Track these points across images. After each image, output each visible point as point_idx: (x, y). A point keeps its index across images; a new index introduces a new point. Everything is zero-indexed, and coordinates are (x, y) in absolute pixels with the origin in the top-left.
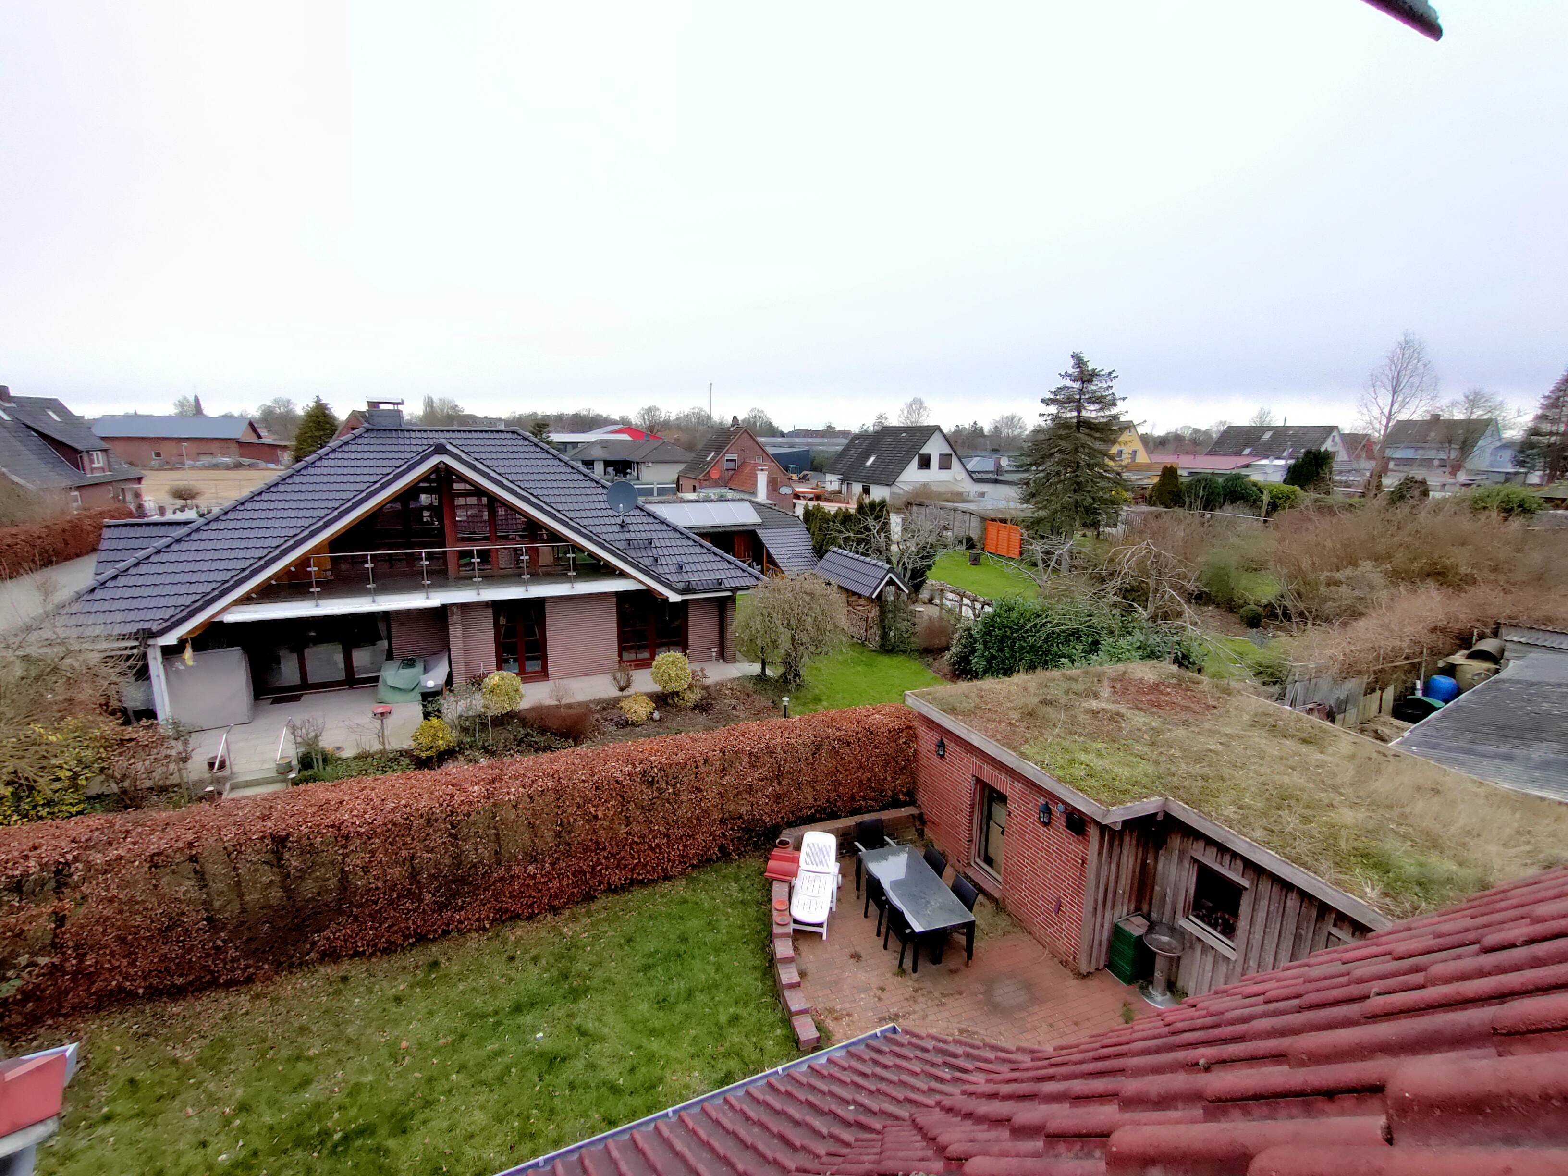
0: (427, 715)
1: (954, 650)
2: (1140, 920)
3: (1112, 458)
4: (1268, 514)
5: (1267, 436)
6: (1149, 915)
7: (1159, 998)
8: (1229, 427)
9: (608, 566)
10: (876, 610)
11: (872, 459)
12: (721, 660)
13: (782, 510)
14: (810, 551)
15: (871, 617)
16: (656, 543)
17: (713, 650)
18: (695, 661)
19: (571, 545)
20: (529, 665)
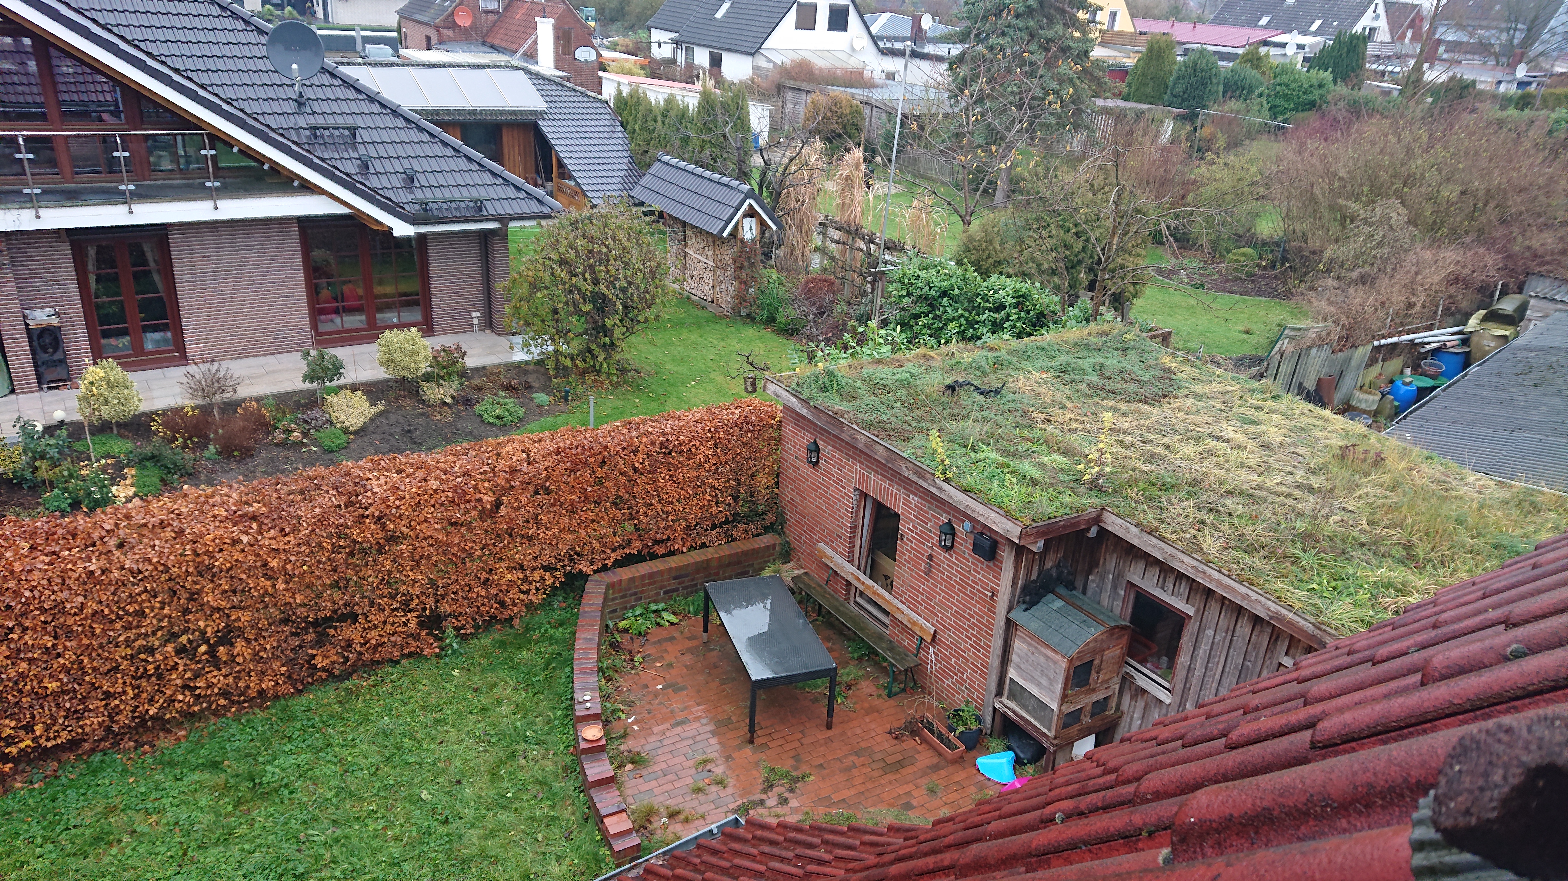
9: (279, 172)
10: (728, 255)
11: (725, 7)
12: (488, 331)
13: (579, 88)
14: (626, 161)
15: (720, 266)
16: (363, 135)
17: (474, 315)
18: (444, 332)
19: (207, 134)
20: (151, 341)
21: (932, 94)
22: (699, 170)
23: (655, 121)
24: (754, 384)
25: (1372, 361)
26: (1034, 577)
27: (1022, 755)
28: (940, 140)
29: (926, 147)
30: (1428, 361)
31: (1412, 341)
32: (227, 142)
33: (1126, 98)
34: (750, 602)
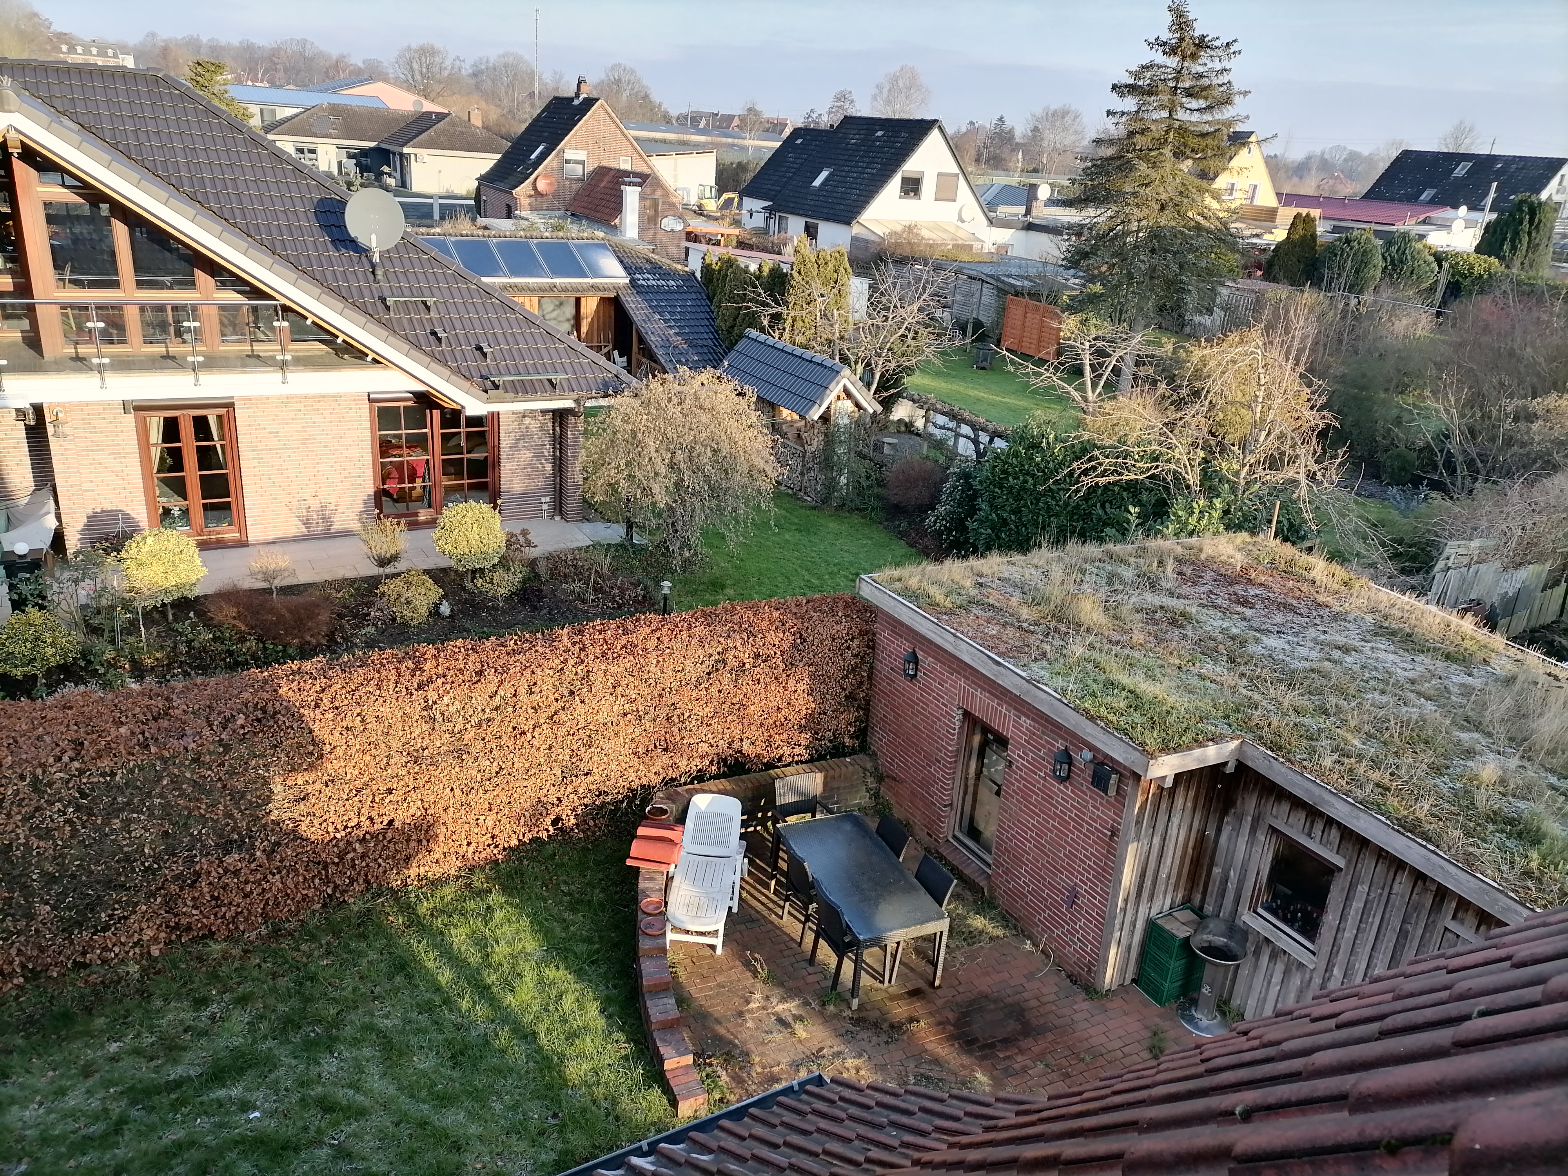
0: (18, 605)
1: (941, 509)
2: (1187, 915)
3: (1216, 196)
4: (1444, 303)
5: (1460, 171)
6: (1201, 908)
7: (1205, 1022)
8: (1406, 153)
9: (352, 346)
10: (819, 440)
11: (824, 174)
12: (557, 518)
13: (664, 260)
14: (711, 336)
15: (809, 452)
16: (440, 309)
17: (543, 500)
18: (511, 518)
19: (281, 305)
32: (299, 313)
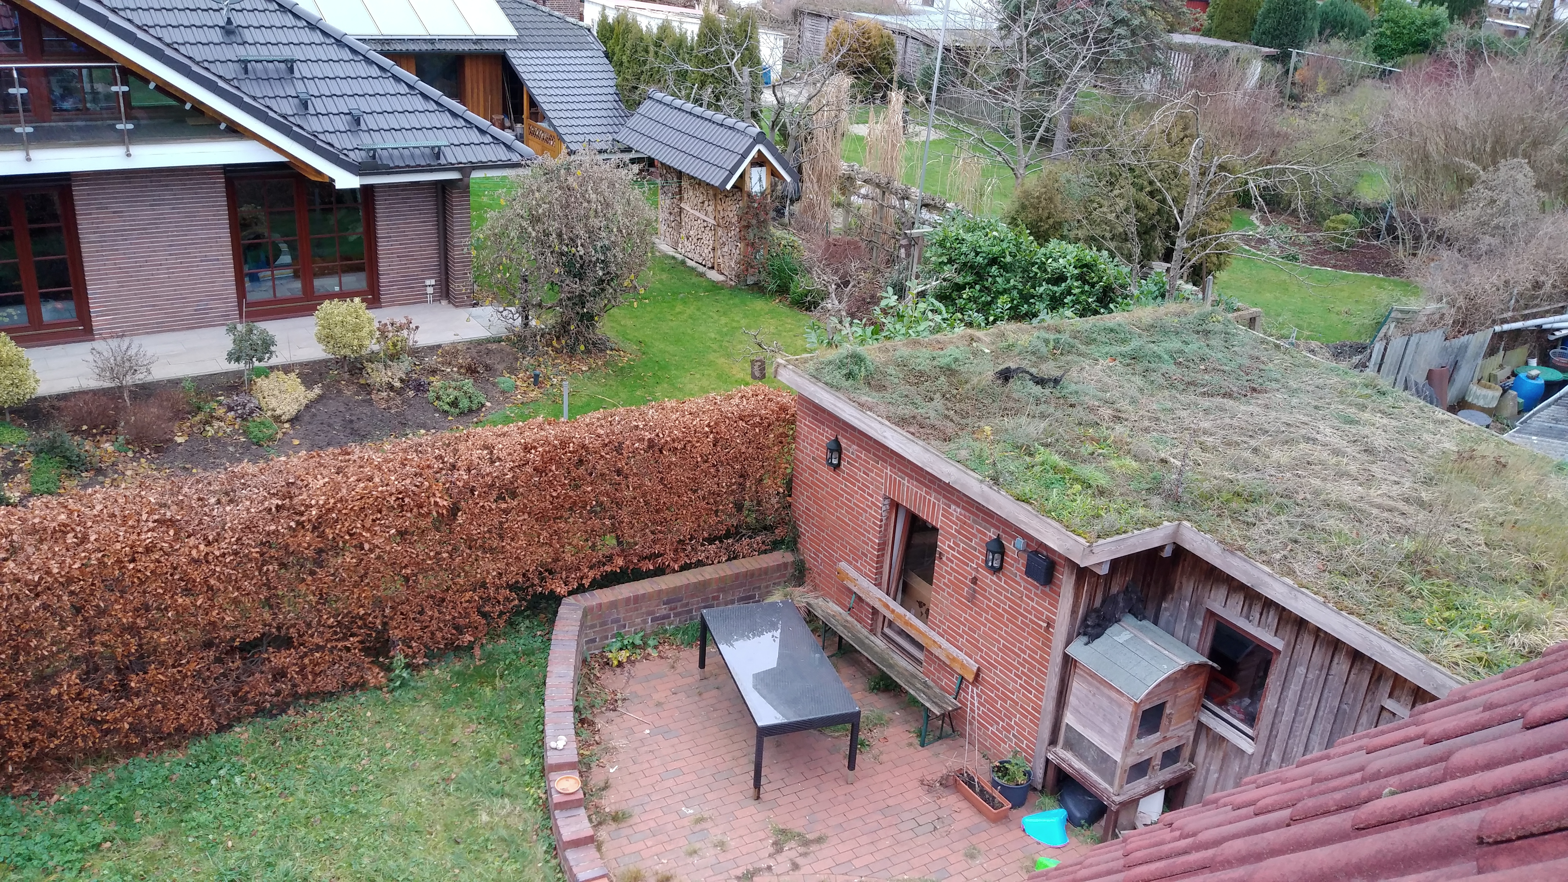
9: (202, 113)
10: (732, 210)
12: (444, 302)
13: (556, 13)
14: (611, 98)
15: (721, 224)
16: (301, 69)
18: (392, 303)
19: (118, 67)
20: (50, 311)
21: (979, 24)
22: (698, 110)
23: (647, 52)
24: (762, 369)
25: (1492, 351)
26: (1098, 603)
27: (1078, 815)
28: (988, 78)
29: (971, 85)
30: (1558, 350)
31: (1540, 326)
32: (140, 76)
33: (1208, 33)
34: (755, 630)
